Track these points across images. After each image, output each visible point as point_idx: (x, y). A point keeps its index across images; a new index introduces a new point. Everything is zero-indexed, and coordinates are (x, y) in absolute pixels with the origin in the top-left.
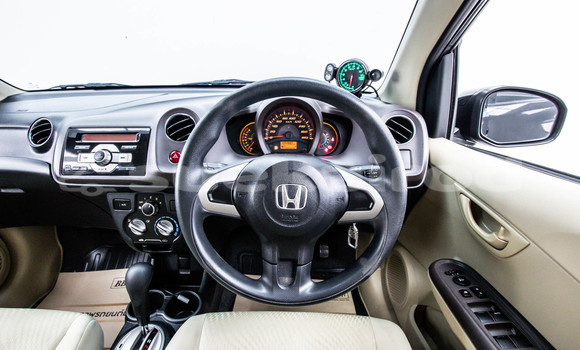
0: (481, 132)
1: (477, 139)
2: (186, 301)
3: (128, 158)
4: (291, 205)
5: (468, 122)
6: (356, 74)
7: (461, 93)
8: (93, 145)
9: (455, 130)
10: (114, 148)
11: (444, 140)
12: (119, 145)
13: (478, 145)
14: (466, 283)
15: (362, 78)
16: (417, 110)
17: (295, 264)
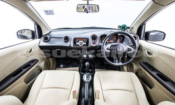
0: (149, 39)
1: (149, 40)
2: (91, 71)
3: (85, 43)
4: (119, 50)
5: (147, 37)
6: (124, 27)
7: (146, 31)
8: (79, 41)
9: (144, 38)
10: (82, 42)
11: (142, 40)
12: (83, 41)
13: (149, 41)
14: (146, 65)
15: (126, 28)
16: (137, 34)
17: (119, 60)
